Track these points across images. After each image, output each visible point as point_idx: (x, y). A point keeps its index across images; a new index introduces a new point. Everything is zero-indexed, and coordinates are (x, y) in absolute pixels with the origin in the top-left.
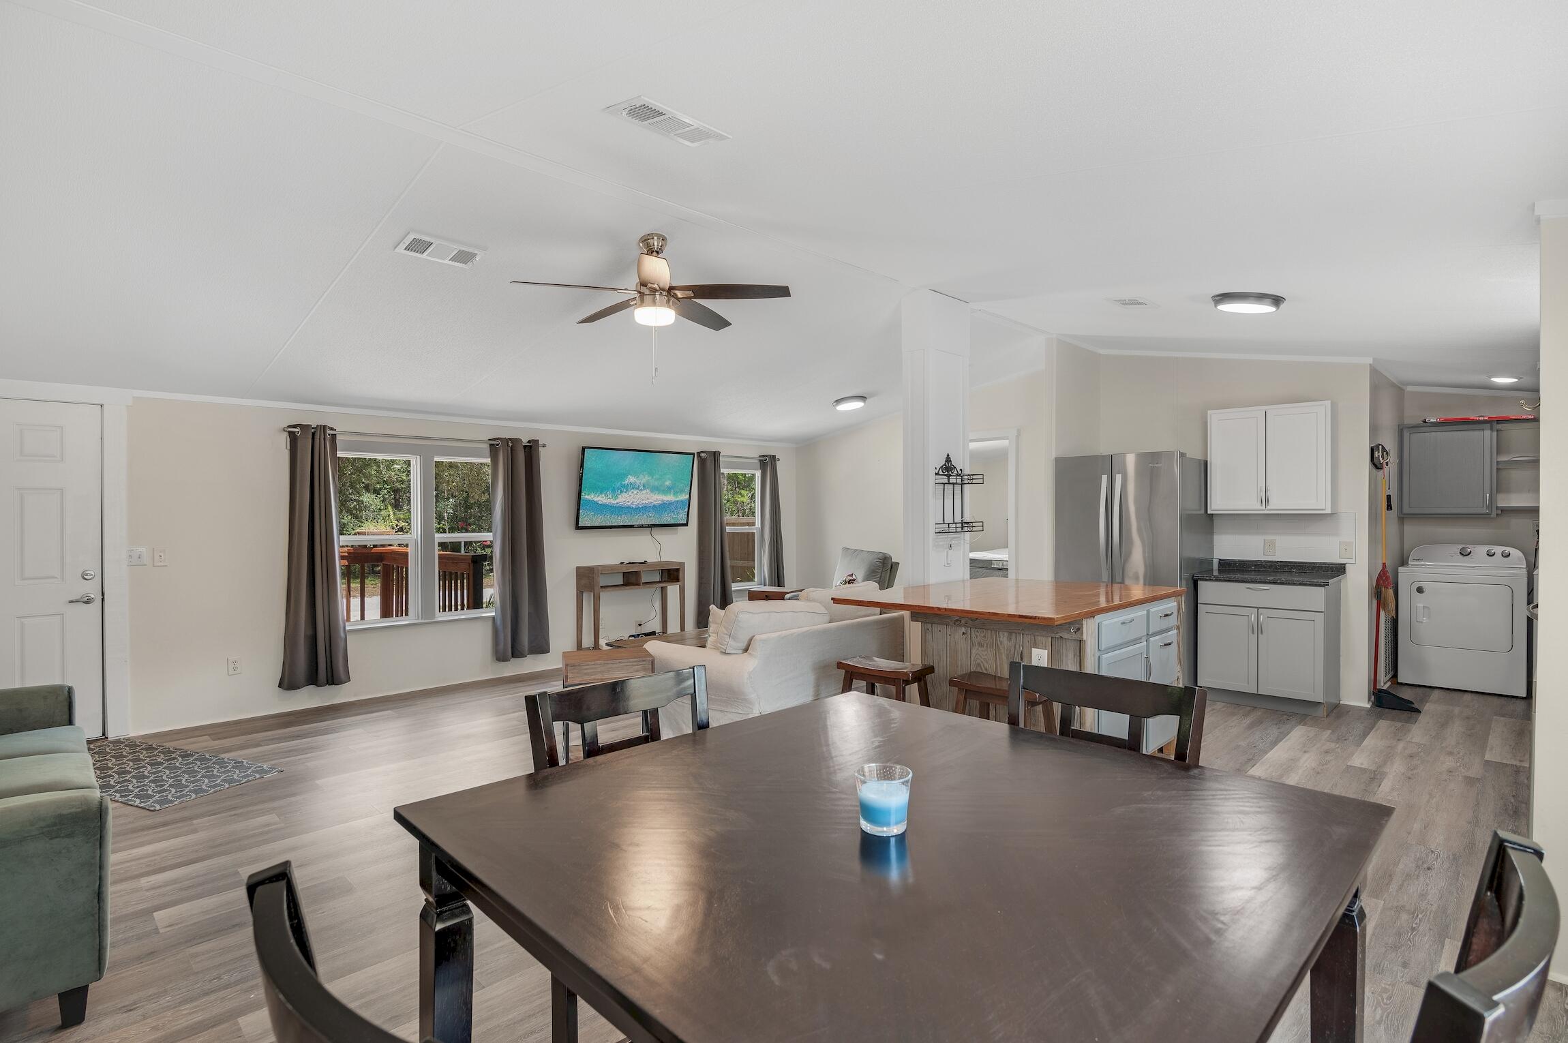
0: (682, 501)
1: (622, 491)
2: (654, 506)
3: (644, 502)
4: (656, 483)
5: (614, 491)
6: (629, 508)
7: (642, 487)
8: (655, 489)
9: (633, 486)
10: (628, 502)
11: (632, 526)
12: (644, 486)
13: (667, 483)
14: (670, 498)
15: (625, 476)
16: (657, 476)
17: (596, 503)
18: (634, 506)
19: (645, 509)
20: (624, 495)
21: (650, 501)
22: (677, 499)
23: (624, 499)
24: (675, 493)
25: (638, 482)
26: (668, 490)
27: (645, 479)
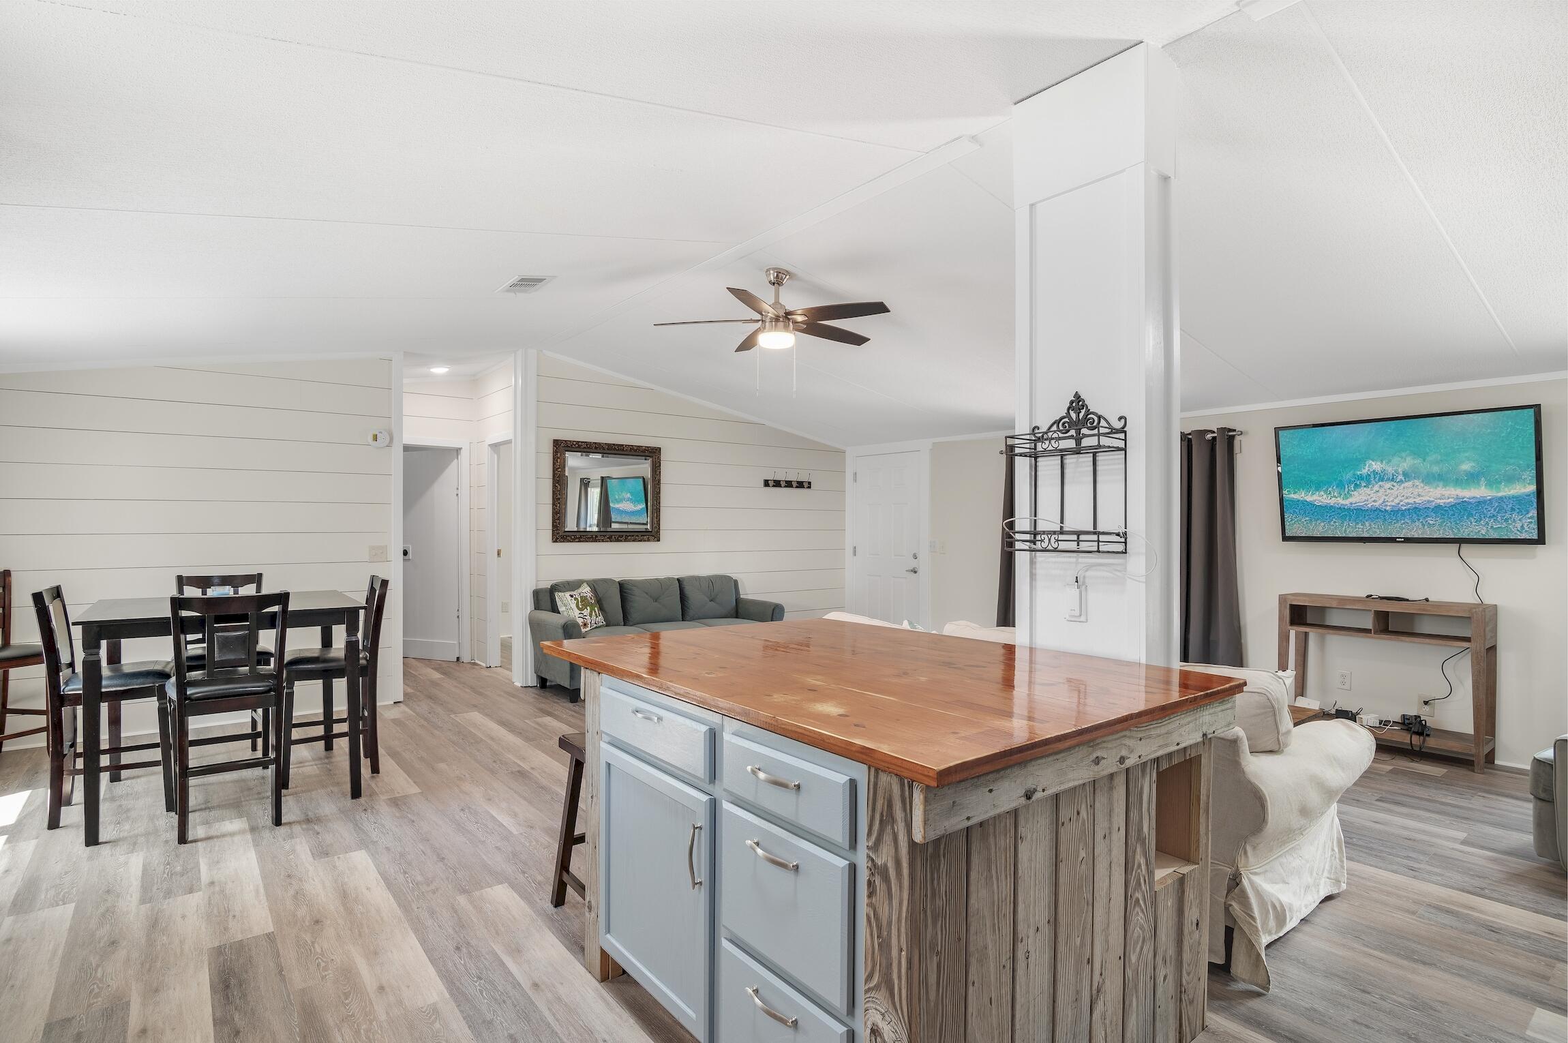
0: (1518, 499)
1: (1357, 486)
2: (1438, 507)
3: (1411, 501)
4: (1436, 469)
5: (1341, 485)
6: (1377, 510)
7: (1401, 477)
8: (1430, 479)
9: (1381, 477)
10: (1374, 501)
11: (1392, 540)
12: (1405, 474)
13: (1466, 467)
14: (1480, 491)
15: (1361, 461)
16: (1432, 457)
17: (1311, 504)
18: (1388, 508)
19: (1416, 511)
20: (1363, 490)
21: (1427, 498)
22: (1500, 494)
23: (1360, 497)
24: (1490, 484)
25: (1390, 470)
26: (1472, 478)
27: (1407, 463)
